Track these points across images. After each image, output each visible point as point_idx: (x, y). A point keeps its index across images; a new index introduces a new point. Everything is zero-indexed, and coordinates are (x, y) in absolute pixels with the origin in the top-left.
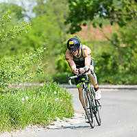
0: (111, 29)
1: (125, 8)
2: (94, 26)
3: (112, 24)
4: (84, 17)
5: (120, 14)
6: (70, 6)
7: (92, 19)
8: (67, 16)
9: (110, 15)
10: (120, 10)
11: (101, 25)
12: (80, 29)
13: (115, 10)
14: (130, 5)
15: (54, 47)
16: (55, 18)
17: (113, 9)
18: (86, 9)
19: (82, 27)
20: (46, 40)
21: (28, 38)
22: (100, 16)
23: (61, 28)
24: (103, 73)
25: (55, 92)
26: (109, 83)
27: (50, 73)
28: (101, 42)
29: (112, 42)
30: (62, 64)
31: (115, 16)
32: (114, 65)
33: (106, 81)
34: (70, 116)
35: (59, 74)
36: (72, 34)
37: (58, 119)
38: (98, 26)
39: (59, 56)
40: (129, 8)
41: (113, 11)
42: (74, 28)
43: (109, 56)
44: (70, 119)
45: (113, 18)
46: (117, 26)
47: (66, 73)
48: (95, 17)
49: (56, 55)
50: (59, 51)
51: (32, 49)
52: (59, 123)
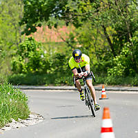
1: (80, 9)
2: (50, 27)
3: (67, 25)
4: (39, 17)
5: (75, 15)
7: (47, 20)
9: (65, 16)
10: (75, 11)
11: (56, 26)
14: (85, 6)
15: (10, 48)
17: (68, 10)
18: (40, 10)
19: (38, 28)
22: (56, 17)
24: (59, 74)
26: (65, 84)
28: (56, 43)
29: (68, 42)
31: (71, 16)
33: (62, 82)
34: (26, 117)
36: (27, 35)
37: (14, 121)
38: (53, 27)
39: (14, 57)
40: (85, 8)
42: (29, 29)
44: (25, 121)
45: (68, 18)
46: (73, 27)
47: (22, 74)
48: (50, 18)
50: (15, 52)
52: (14, 124)
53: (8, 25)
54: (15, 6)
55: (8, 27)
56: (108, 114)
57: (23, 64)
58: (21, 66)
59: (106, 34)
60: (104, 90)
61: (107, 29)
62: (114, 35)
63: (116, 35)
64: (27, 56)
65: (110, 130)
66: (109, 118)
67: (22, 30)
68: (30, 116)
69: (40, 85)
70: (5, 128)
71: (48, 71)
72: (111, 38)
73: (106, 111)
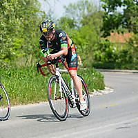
0: (129, 35)
2: (119, 33)
3: (129, 31)
4: (112, 27)
5: (135, 26)
6: (104, 20)
7: (117, 28)
8: (102, 26)
9: (128, 26)
10: (135, 23)
11: (122, 33)
12: (110, 35)
15: (93, 45)
16: (94, 27)
18: (114, 23)
19: (111, 34)
20: (88, 41)
21: (77, 39)
22: (123, 27)
23: (98, 34)
24: (123, 63)
25: (93, 74)
26: (127, 69)
27: (91, 61)
28: (122, 43)
30: (98, 56)
31: (132, 27)
32: (131, 57)
34: (103, 89)
35: (96, 63)
36: (104, 37)
38: (121, 33)
41: (130, 24)
42: (106, 34)
43: (127, 52)
45: (130, 28)
46: (133, 34)
47: (100, 62)
48: (119, 27)
49: (94, 50)
50: (96, 48)
51: (79, 47)
54: (97, 20)
58: (100, 57)
64: (104, 50)
67: (102, 35)
71: (117, 61)
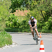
1: (33, 4)
2: (21, 10)
4: (17, 6)
5: (31, 6)
7: (20, 7)
9: (27, 6)
10: (31, 4)
13: (29, 4)
15: (5, 18)
16: (6, 7)
20: (2, 15)
22: (23, 6)
23: (8, 11)
24: (24, 28)
25: (5, 35)
27: (4, 28)
28: (23, 16)
30: (8, 24)
31: (29, 6)
33: (25, 31)
34: (11, 44)
35: (7, 28)
36: (12, 13)
37: (6, 45)
39: (7, 21)
42: (13, 11)
47: (10, 28)
50: (7, 19)
52: (6, 46)
53: (5, 9)
54: (8, 2)
55: (5, 10)
56: (43, 43)
57: (10, 24)
59: (42, 13)
60: (41, 34)
61: (42, 12)
62: (45, 14)
63: (46, 14)
64: (12, 21)
65: (43, 49)
66: (43, 44)
68: (13, 43)
69: (17, 32)
70: (3, 48)
71: (20, 27)
72: (44, 15)
73: (42, 42)
